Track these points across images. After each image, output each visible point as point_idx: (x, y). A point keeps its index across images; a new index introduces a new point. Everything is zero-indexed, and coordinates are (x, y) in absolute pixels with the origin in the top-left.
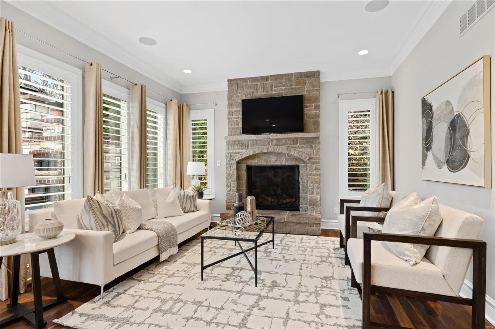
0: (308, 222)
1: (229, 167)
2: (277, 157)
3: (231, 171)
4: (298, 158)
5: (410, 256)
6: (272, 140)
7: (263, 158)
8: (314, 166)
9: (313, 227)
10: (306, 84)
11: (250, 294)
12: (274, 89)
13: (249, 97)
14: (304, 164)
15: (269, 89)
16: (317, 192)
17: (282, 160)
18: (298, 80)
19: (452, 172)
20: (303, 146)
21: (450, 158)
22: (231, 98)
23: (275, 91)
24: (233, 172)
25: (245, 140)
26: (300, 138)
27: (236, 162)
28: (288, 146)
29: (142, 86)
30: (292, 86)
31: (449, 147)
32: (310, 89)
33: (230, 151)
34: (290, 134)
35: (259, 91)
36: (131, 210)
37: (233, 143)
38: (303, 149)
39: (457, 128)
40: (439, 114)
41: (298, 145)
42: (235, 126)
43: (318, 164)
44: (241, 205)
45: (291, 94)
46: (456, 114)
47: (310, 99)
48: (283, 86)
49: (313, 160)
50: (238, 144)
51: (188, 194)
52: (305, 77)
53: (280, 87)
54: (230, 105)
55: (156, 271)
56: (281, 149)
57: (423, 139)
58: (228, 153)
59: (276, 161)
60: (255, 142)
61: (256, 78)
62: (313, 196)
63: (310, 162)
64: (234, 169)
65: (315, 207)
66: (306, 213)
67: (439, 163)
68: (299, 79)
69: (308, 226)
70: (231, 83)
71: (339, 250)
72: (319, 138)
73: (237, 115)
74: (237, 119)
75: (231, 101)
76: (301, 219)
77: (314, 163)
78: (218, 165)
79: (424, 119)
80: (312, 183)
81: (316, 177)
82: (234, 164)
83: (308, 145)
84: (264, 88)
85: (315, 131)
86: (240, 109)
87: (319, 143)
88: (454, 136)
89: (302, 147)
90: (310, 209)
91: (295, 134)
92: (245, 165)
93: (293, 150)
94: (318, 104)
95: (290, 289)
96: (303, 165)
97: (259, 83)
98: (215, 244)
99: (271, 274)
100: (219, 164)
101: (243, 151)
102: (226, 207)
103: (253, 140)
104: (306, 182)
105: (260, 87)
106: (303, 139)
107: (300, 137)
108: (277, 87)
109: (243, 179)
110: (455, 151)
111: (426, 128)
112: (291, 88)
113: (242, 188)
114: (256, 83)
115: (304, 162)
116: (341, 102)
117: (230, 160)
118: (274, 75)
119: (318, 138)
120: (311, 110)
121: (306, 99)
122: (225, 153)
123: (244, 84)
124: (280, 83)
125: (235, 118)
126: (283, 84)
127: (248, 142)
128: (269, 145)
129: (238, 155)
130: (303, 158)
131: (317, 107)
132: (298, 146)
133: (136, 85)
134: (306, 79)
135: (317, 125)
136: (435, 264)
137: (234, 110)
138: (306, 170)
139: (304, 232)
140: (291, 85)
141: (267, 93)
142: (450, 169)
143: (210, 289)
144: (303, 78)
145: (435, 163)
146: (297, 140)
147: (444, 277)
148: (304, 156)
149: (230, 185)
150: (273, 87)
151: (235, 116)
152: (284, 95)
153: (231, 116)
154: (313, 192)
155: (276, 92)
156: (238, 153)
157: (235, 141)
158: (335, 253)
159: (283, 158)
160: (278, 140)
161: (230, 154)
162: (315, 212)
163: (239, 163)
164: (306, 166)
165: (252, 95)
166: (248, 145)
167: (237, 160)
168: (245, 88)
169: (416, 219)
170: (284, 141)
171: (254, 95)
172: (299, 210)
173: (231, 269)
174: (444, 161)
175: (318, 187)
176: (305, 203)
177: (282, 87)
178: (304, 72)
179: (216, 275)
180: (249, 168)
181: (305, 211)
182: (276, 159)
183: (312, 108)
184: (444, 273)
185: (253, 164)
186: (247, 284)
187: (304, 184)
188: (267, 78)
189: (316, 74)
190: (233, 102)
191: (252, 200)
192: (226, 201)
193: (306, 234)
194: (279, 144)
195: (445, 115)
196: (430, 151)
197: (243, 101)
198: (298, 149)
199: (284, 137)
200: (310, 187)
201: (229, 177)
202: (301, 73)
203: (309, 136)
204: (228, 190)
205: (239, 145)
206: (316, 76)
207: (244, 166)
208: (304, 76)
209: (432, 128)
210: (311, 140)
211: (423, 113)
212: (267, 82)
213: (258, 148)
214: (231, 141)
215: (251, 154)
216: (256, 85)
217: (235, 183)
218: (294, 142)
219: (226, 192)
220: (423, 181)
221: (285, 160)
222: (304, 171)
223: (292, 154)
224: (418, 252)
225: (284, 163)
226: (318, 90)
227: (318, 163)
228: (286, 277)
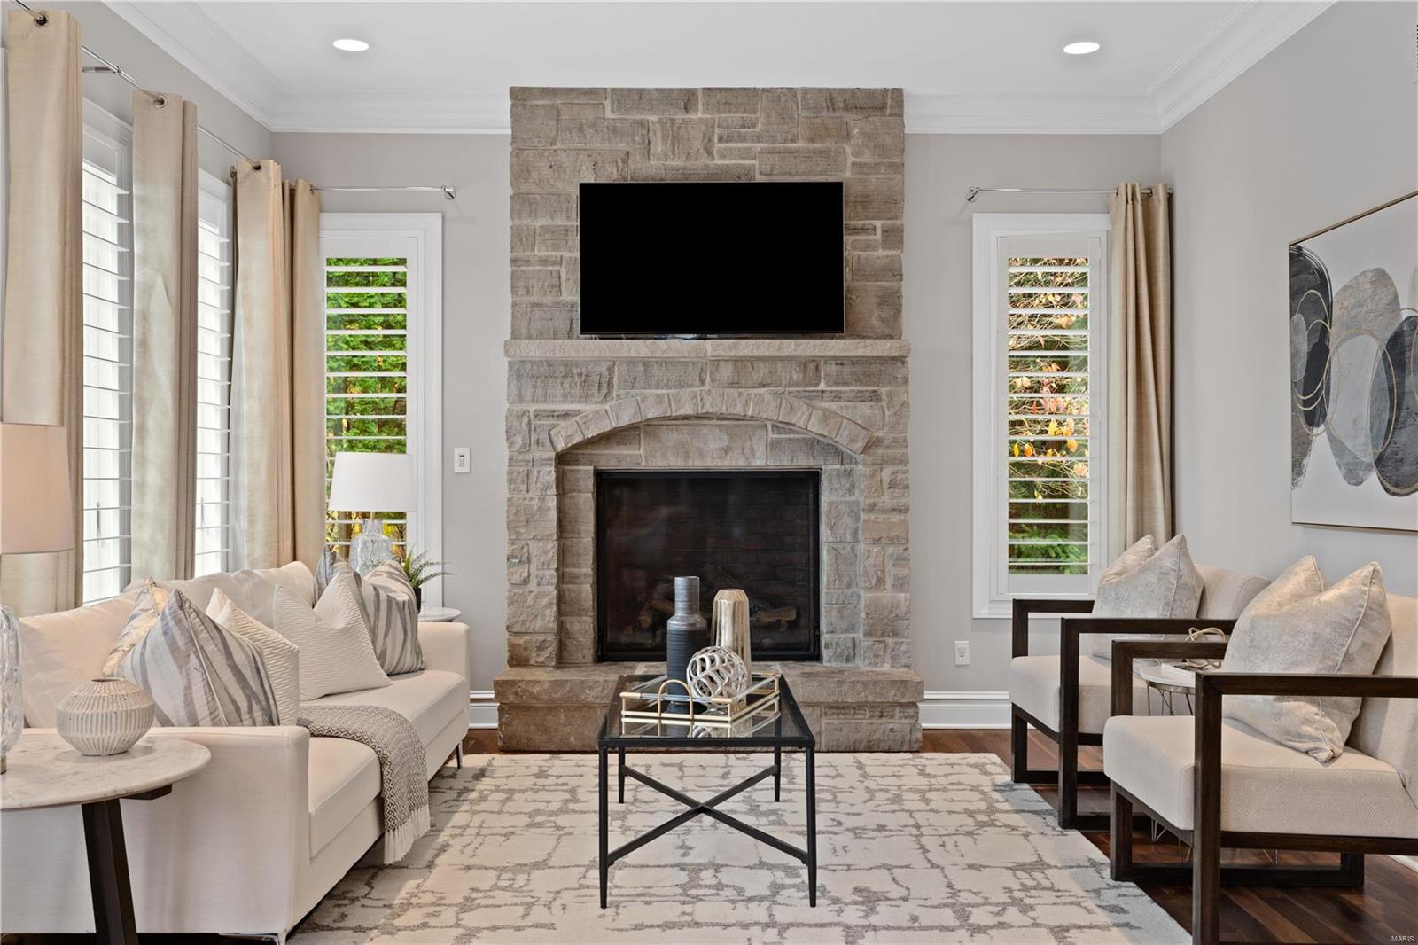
0: (870, 699)
1: (519, 477)
2: (731, 438)
3: (530, 495)
4: (818, 441)
5: (1317, 739)
6: (716, 362)
7: (671, 437)
8: (886, 475)
9: (892, 717)
10: (848, 136)
11: (810, 926)
12: (718, 146)
13: (609, 174)
14: (842, 464)
15: (697, 145)
16: (897, 578)
17: (752, 450)
18: (818, 121)
19: (1394, 494)
20: (840, 392)
21: (1389, 451)
22: (528, 171)
23: (723, 157)
24: (542, 500)
25: (597, 361)
26: (827, 360)
27: (553, 454)
28: (781, 390)
29: (185, 109)
30: (793, 141)
31: (1386, 416)
32: (867, 158)
33: (524, 407)
34: (792, 342)
35: (652, 151)
36: (277, 654)
37: (544, 370)
38: (842, 404)
39: (1409, 358)
40: (1352, 308)
41: (822, 386)
42: (545, 294)
43: (901, 467)
44: (698, 625)
45: (790, 174)
46: (1405, 315)
47: (865, 202)
48: (758, 139)
49: (880, 451)
50: (565, 376)
51: (392, 595)
52: (847, 108)
53: (744, 141)
54: (522, 202)
56: (756, 403)
57: (1295, 384)
58: (520, 416)
59: (726, 451)
60: (641, 368)
61: (641, 92)
62: (879, 594)
63: (869, 459)
64: (546, 488)
65: (890, 641)
66: (850, 665)
67: (1351, 468)
68: (824, 113)
69: (872, 717)
70: (529, 103)
71: (1014, 790)
72: (903, 363)
73: (556, 247)
74: (554, 264)
75: (525, 187)
76: (846, 687)
77: (884, 462)
78: (457, 469)
79: (1298, 316)
80: (877, 541)
81: (895, 518)
82: (544, 462)
83: (864, 388)
84: (675, 138)
85: (888, 331)
86: (569, 223)
87: (906, 381)
88: (1401, 384)
89: (837, 397)
90: (870, 648)
91: (812, 342)
92: (592, 468)
93: (805, 408)
94: (898, 222)
95: (929, 903)
96: (838, 470)
97: (654, 118)
99: (834, 871)
100: (462, 464)
101: (588, 408)
102: (506, 655)
103: (632, 362)
104: (849, 538)
105: (659, 135)
106: (840, 361)
107: (831, 354)
108: (730, 139)
109: (583, 528)
110: (1403, 431)
111: (1305, 348)
112: (790, 152)
113: (575, 570)
114: (639, 117)
115: (841, 456)
116: (980, 221)
117: (526, 447)
118: (721, 90)
119: (901, 360)
120: (869, 246)
121: (852, 199)
122: (504, 413)
123: (588, 115)
124: (743, 126)
125: (544, 261)
126: (758, 129)
127: (610, 369)
128: (703, 382)
129: (563, 423)
130: (842, 440)
131: (894, 237)
132: (823, 391)
133: (162, 102)
134: (850, 117)
135: (891, 302)
136: (1380, 755)
137: (541, 227)
138: (849, 490)
139: (855, 742)
140: (789, 137)
141: (688, 164)
142: (1388, 486)
143: (659, 926)
144: (838, 114)
145: (1339, 466)
146: (817, 368)
147: (1404, 786)
148: (846, 433)
149: (525, 557)
150: (716, 139)
151: (543, 254)
152: (759, 179)
153: (528, 253)
154: (880, 581)
155: (727, 162)
156: (566, 415)
157: (549, 364)
158: (1007, 801)
159: (755, 440)
160: (740, 364)
161: (525, 421)
162: (888, 659)
163: (563, 460)
164: (849, 473)
165: (620, 164)
166: (609, 384)
167: (561, 446)
168: (589, 132)
169: (1328, 630)
170: (762, 371)
171: (632, 166)
172: (817, 657)
173: (676, 868)
174: (1370, 459)
175: (902, 561)
176: (844, 626)
177: (752, 141)
178: (842, 91)
179: (640, 891)
180: (604, 480)
181: (847, 660)
182: (725, 441)
183: (872, 237)
184: (1404, 776)
185: (626, 465)
186: (775, 903)
187: (839, 546)
188: (688, 98)
189: (889, 101)
190: (534, 188)
191: (736, 607)
192: (508, 627)
193: (862, 748)
194: (743, 383)
195: (1372, 315)
196: (1322, 427)
197: (585, 189)
198: (824, 405)
199: (767, 354)
200: (871, 560)
201: (519, 520)
202: (829, 91)
203: (868, 353)
204: (517, 578)
205: (569, 379)
206: (888, 111)
207: (584, 476)
208: (841, 105)
209: (1327, 351)
210: (874, 368)
211: (1295, 294)
212: (687, 116)
213: (658, 396)
214: (532, 363)
215: (625, 420)
216: (642, 124)
217: (552, 546)
218: (804, 376)
219: (509, 587)
221: (762, 448)
222: (841, 493)
223: (801, 424)
224: (1335, 725)
225: (760, 461)
226: (899, 168)
227: (901, 462)
228: (892, 874)
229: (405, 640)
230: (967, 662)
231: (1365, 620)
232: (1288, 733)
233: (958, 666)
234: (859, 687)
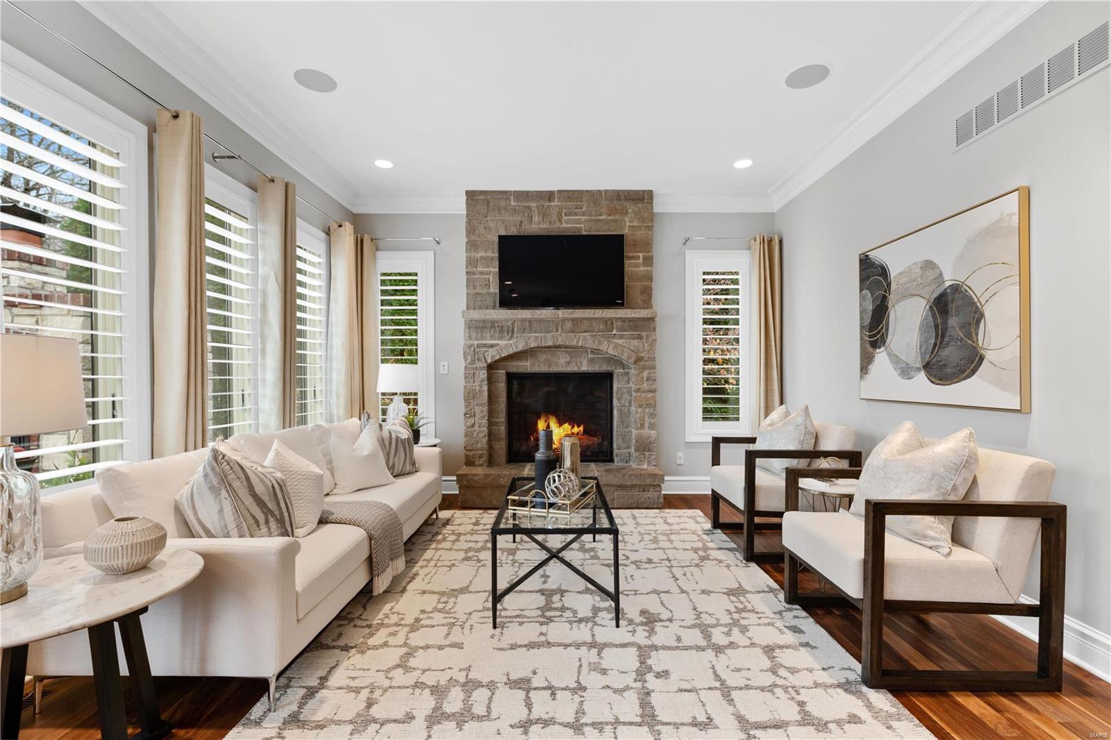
0: (638, 483)
1: (470, 375)
2: (571, 357)
3: (474, 385)
4: (613, 359)
5: (938, 540)
6: (564, 320)
7: (543, 357)
8: (645, 374)
9: (649, 491)
10: (627, 213)
11: (616, 646)
12: (564, 218)
13: (513, 231)
14: (624, 369)
15: (555, 217)
16: (650, 424)
17: (581, 363)
18: (612, 206)
19: (938, 384)
20: (624, 335)
21: (935, 360)
22: (474, 230)
23: (567, 223)
24: (481, 386)
25: (507, 320)
26: (617, 319)
27: (486, 365)
28: (595, 334)
29: (287, 185)
30: (600, 215)
31: (932, 341)
32: (636, 224)
33: (472, 342)
34: (600, 311)
35: (533, 221)
37: (481, 324)
38: (624, 340)
39: (952, 308)
40: (906, 284)
41: (614, 332)
42: (482, 289)
43: (652, 371)
44: (552, 457)
45: (599, 231)
46: (948, 284)
47: (635, 244)
48: (584, 214)
49: (642, 363)
50: (491, 327)
51: (399, 435)
52: (626, 200)
53: (577, 215)
54: (472, 245)
55: (373, 621)
56: (582, 340)
57: (864, 327)
58: (470, 347)
59: (568, 363)
60: (528, 324)
61: (528, 193)
62: (642, 431)
63: (637, 367)
64: (483, 381)
65: (647, 454)
66: (627, 464)
67: (904, 370)
68: (615, 202)
69: (639, 491)
70: (474, 198)
71: (714, 533)
72: (653, 320)
73: (487, 266)
74: (486, 274)
75: (473, 238)
76: (626, 478)
77: (644, 368)
78: (442, 372)
79: (867, 292)
80: (641, 406)
81: (650, 395)
82: (482, 368)
83: (634, 333)
84: (544, 214)
85: (645, 306)
86: (494, 255)
87: (655, 329)
88: (945, 322)
89: (621, 337)
90: (637, 457)
91: (610, 311)
92: (504, 371)
93: (606, 342)
94: (650, 254)
95: (684, 624)
96: (622, 373)
97: (535, 205)
98: (466, 541)
99: (628, 595)
100: (444, 370)
101: (502, 343)
102: (464, 460)
103: (523, 320)
104: (627, 404)
105: (536, 213)
106: (623, 320)
107: (619, 316)
108: (570, 214)
109: (501, 400)
110: (946, 349)
111: (870, 307)
112: (599, 220)
113: (496, 420)
114: (527, 204)
115: (621, 364)
116: (688, 253)
117: (473, 362)
118: (566, 191)
119: (652, 319)
120: (637, 265)
121: (628, 243)
122: (463, 345)
123: (503, 203)
124: (576, 208)
125: (482, 273)
126: (584, 209)
127: (513, 324)
128: (557, 330)
129: (490, 350)
130: (625, 357)
131: (649, 261)
132: (615, 335)
133: (273, 181)
134: (627, 204)
135: (647, 292)
136: (973, 549)
137: (480, 257)
138: (627, 382)
139: (631, 503)
140: (599, 213)
141: (551, 227)
142: (933, 380)
143: (526, 646)
144: (621, 203)
145: (895, 369)
146: (612, 323)
147: (997, 571)
148: (626, 354)
149: (472, 414)
150: (563, 214)
151: (481, 269)
152: (584, 233)
153: (474, 269)
154: (642, 425)
155: (569, 226)
156: (492, 346)
157: (484, 321)
158: (712, 541)
159: (582, 358)
160: (575, 322)
161: (472, 349)
162: (646, 462)
163: (491, 367)
164: (627, 374)
165: (518, 227)
166: (513, 331)
167: (489, 361)
168: (503, 212)
170: (586, 325)
171: (523, 227)
172: (611, 460)
173: (539, 594)
174: (919, 365)
175: (652, 415)
176: (625, 446)
177: (581, 216)
178: (624, 191)
179: (518, 613)
180: (510, 377)
181: (626, 462)
182: (568, 358)
183: (638, 261)
184: (997, 565)
185: (521, 370)
186: (595, 624)
187: (622, 408)
188: (550, 195)
189: (646, 196)
190: (477, 238)
191: (573, 445)
192: (465, 447)
193: (634, 506)
194: (577, 330)
195: (921, 286)
196: (883, 348)
197: (500, 237)
198: (616, 341)
199: (588, 316)
200: (638, 415)
201: (470, 396)
202: (618, 191)
203: (637, 316)
204: (469, 424)
205: (493, 329)
206: (646, 201)
207: (501, 373)
208: (623, 198)
209: (887, 308)
210: (640, 323)
211: (862, 280)
212: (549, 204)
213: (536, 337)
214: (476, 321)
215: (520, 347)
216: (528, 207)
217: (485, 409)
218: (606, 327)
219: (465, 428)
220: (862, 401)
221: (586, 361)
222: (623, 383)
223: (605, 350)
225: (585, 368)
226: (650, 228)
227: (652, 368)
228: (660, 598)
229: (405, 459)
230: (682, 463)
231: (967, 464)
232: (917, 534)
233: (678, 465)
234: (633, 477)
